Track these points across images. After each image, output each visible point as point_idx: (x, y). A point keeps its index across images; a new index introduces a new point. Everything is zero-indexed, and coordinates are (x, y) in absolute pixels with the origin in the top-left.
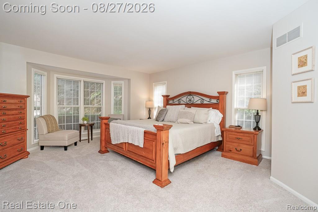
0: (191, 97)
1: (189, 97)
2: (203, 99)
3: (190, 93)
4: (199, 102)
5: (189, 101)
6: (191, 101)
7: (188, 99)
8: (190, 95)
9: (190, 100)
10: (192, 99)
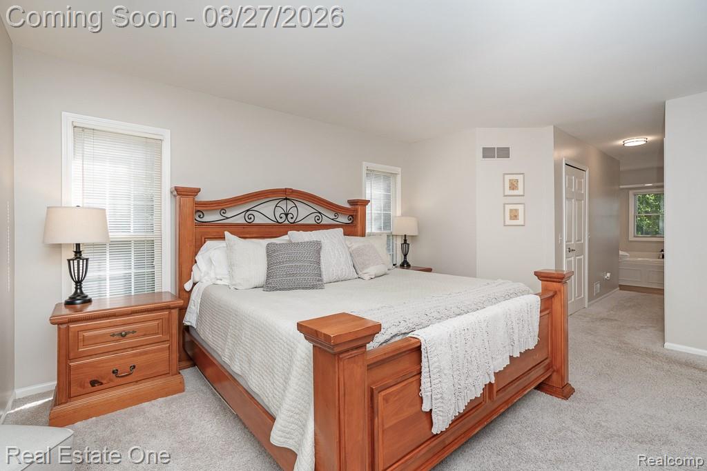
0: (290, 204)
1: (283, 204)
2: (320, 213)
3: (287, 195)
4: (311, 221)
5: (283, 216)
6: (290, 216)
7: (279, 211)
8: (286, 199)
9: (287, 215)
10: (294, 211)
